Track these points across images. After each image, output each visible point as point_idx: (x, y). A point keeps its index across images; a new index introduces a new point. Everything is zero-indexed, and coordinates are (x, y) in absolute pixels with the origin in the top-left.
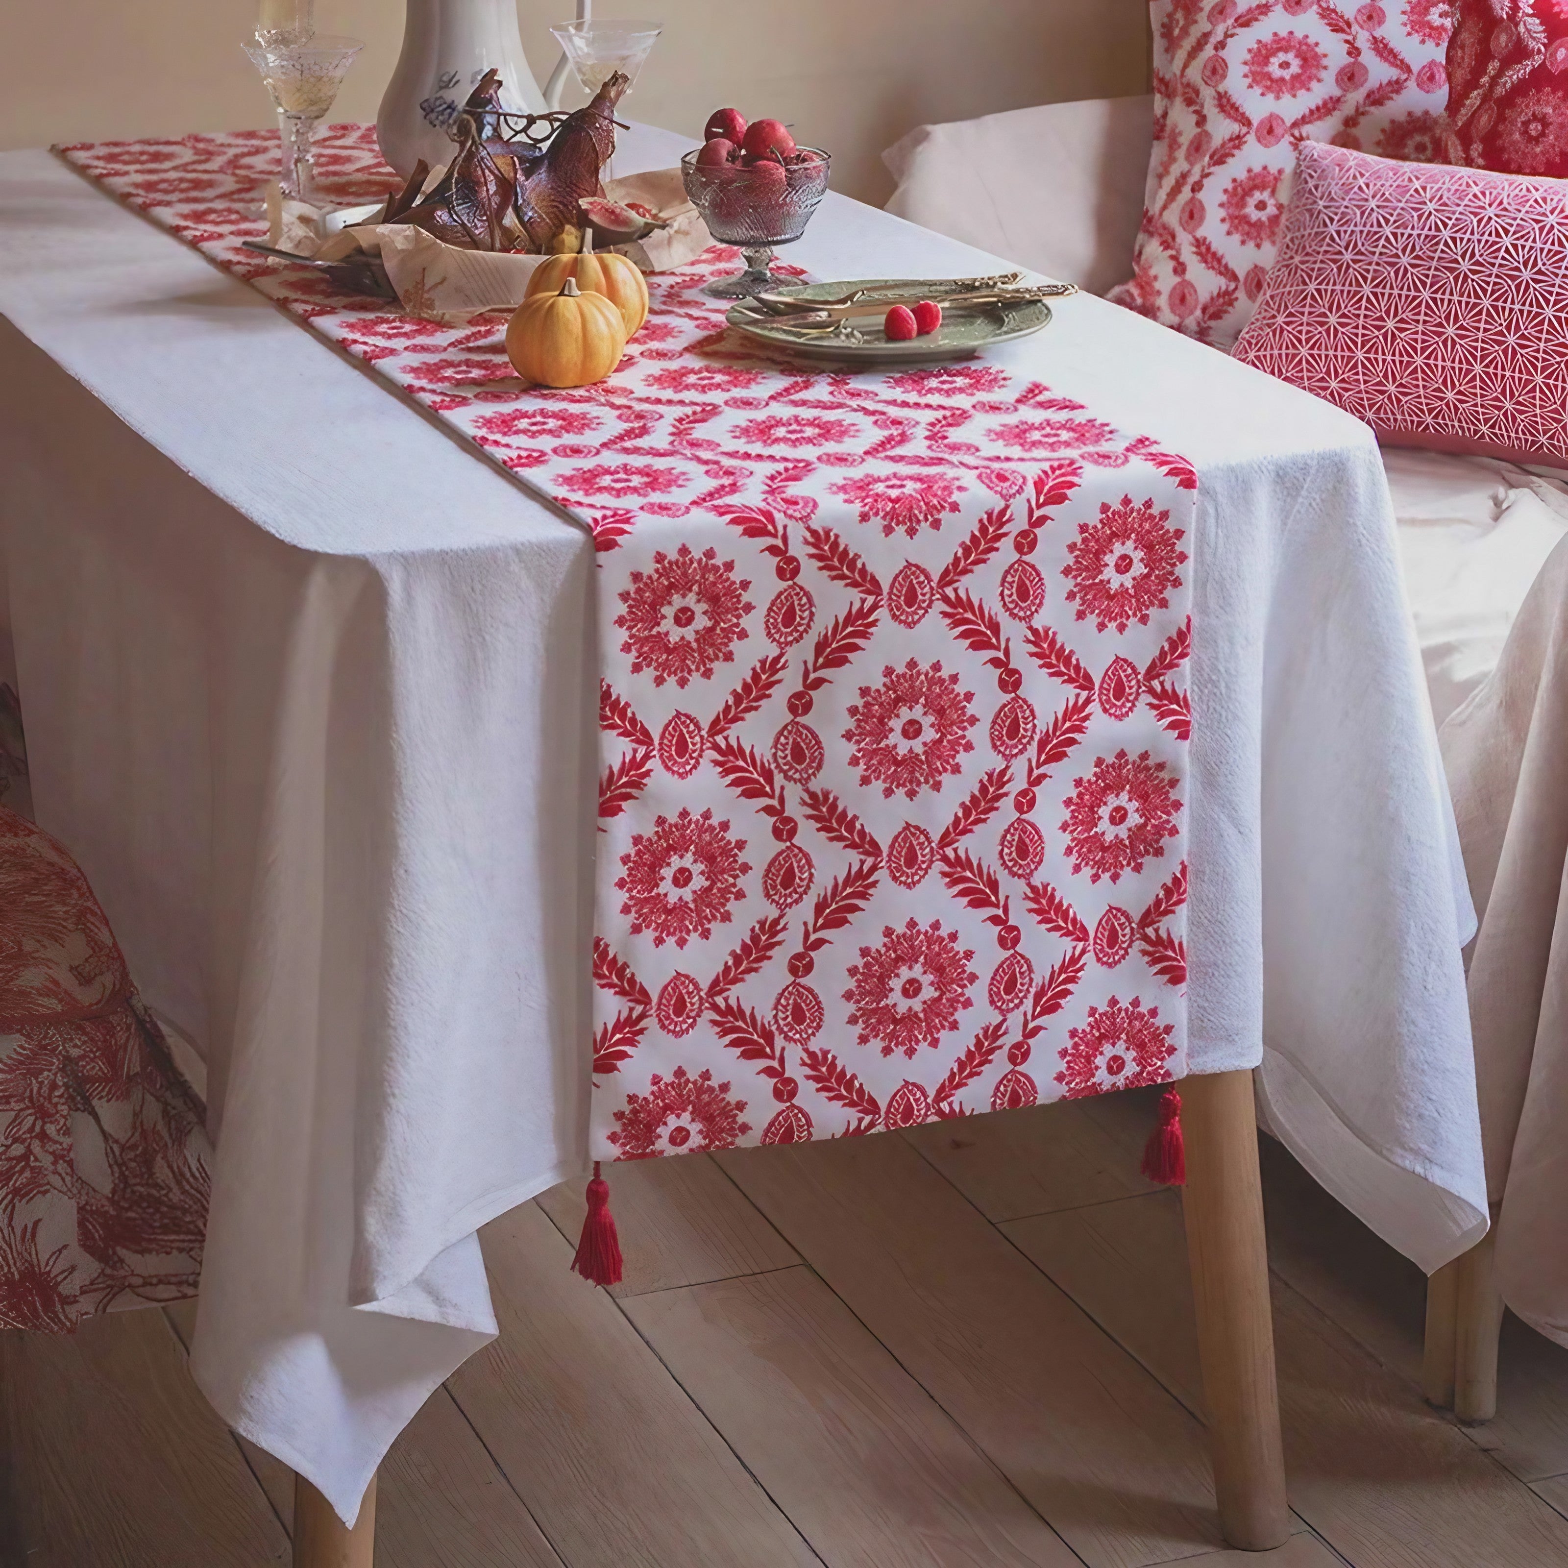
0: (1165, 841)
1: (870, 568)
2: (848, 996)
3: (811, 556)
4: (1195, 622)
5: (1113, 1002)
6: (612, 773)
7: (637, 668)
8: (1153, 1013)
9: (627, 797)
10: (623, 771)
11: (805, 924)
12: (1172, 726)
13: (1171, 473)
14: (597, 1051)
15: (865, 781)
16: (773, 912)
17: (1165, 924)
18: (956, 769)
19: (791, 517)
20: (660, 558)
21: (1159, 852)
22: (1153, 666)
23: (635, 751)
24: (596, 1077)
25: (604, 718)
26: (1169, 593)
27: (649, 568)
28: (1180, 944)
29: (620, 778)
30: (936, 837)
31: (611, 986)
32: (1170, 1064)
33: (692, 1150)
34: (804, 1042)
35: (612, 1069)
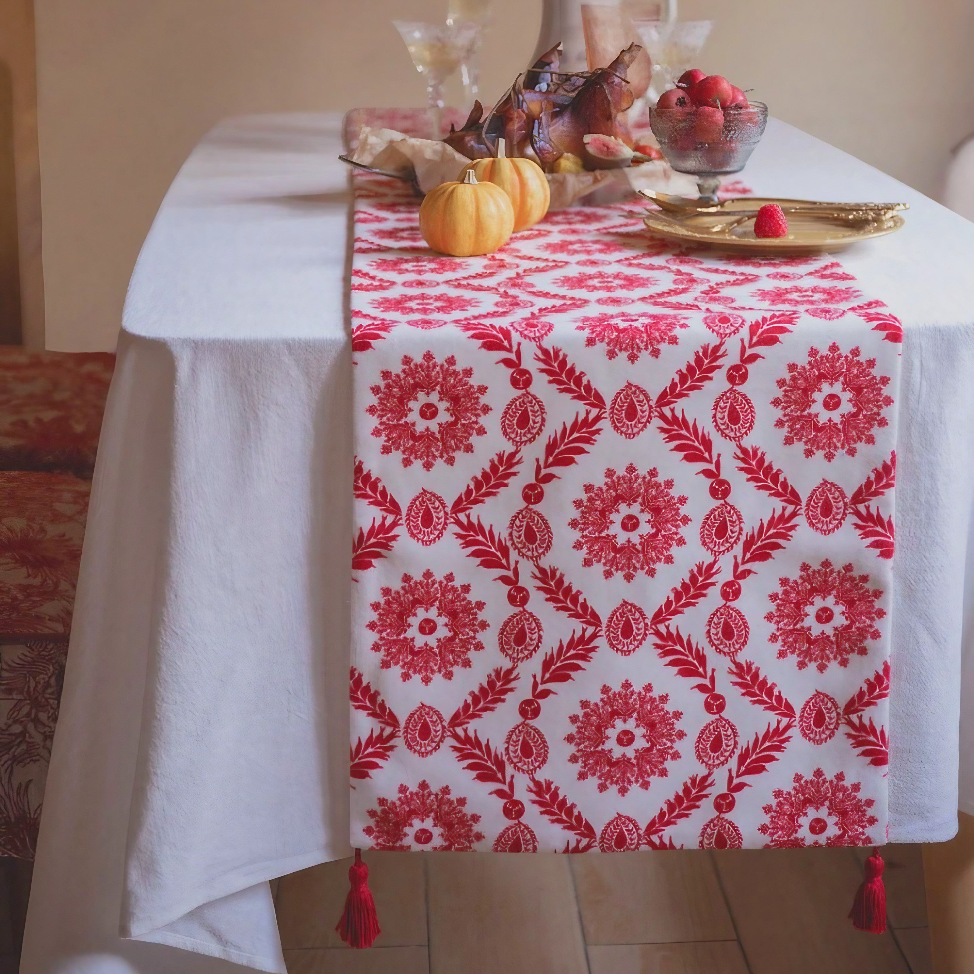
0: (869, 642)
1: (593, 385)
2: (570, 739)
3: (542, 371)
4: (900, 459)
5: (818, 773)
6: (362, 534)
7: (386, 450)
8: (856, 787)
9: (378, 555)
10: (372, 531)
11: (535, 677)
12: (875, 545)
13: (879, 327)
14: (353, 760)
15: (587, 563)
16: (507, 664)
17: (868, 714)
18: (669, 560)
19: (526, 337)
20: (407, 360)
21: (863, 651)
22: (859, 491)
23: (384, 519)
24: (354, 781)
25: (357, 488)
26: (875, 431)
27: (397, 368)
28: (882, 732)
29: (368, 539)
30: (650, 614)
31: (364, 708)
32: (870, 831)
33: (435, 849)
34: (531, 773)
35: (365, 775)
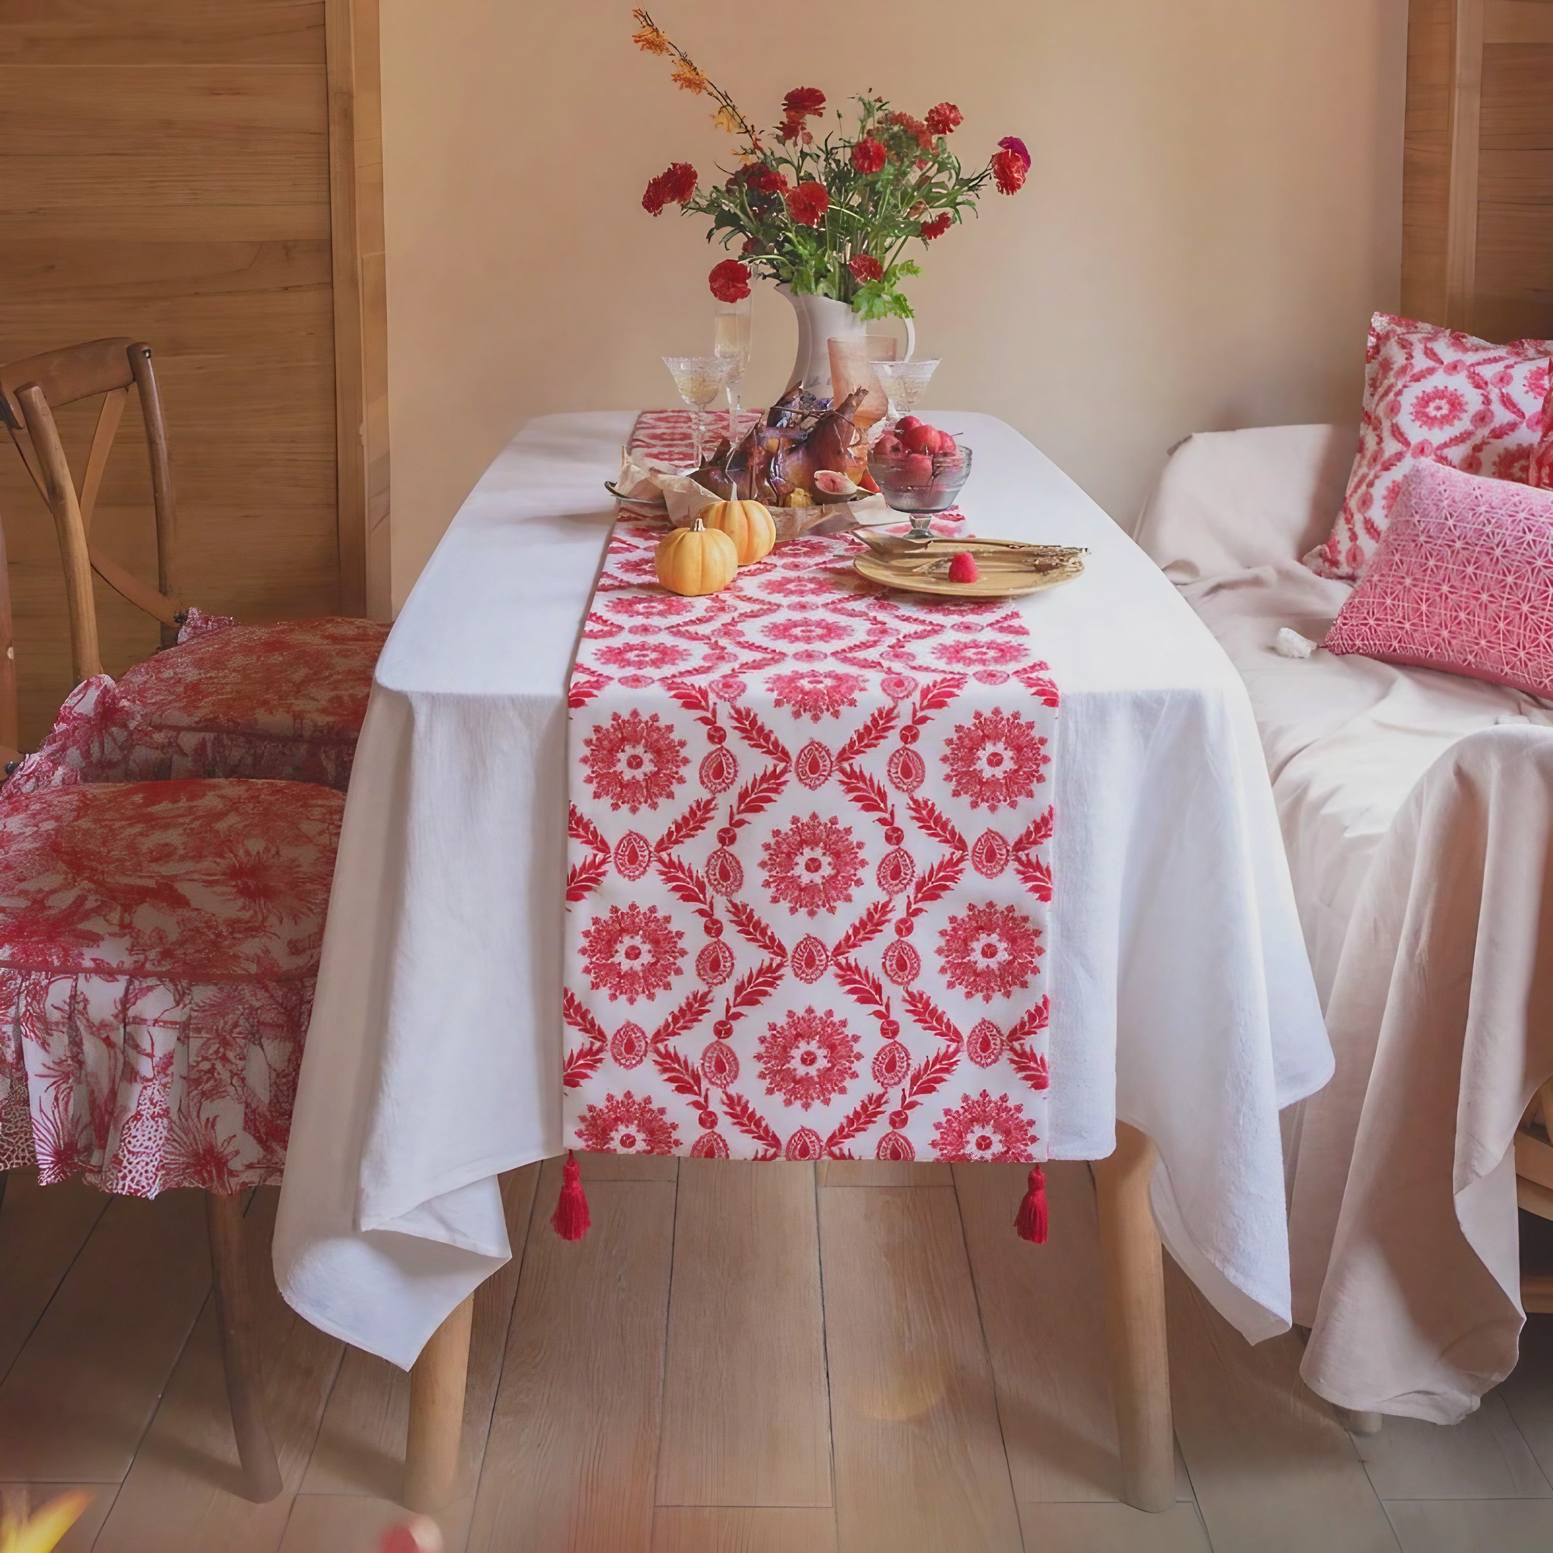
0: (1029, 977)
1: (781, 742)
2: (759, 1057)
3: (736, 728)
4: (1057, 812)
5: (984, 1094)
6: (574, 870)
7: (597, 796)
8: (1019, 1109)
9: (589, 888)
10: (584, 869)
11: (728, 1000)
12: (1034, 889)
13: (1039, 693)
14: (565, 1070)
15: (775, 900)
16: (703, 988)
17: (1029, 1042)
18: (848, 899)
19: (721, 697)
20: (616, 717)
21: (1024, 985)
22: (1020, 841)
23: (595, 856)
24: (567, 1089)
25: (571, 829)
26: (1035, 786)
27: (607, 723)
28: (1042, 1059)
29: (580, 875)
30: (830, 948)
31: (576, 1024)
32: (1032, 1149)
33: (638, 1152)
34: (724, 1087)
35: (575, 1085)
